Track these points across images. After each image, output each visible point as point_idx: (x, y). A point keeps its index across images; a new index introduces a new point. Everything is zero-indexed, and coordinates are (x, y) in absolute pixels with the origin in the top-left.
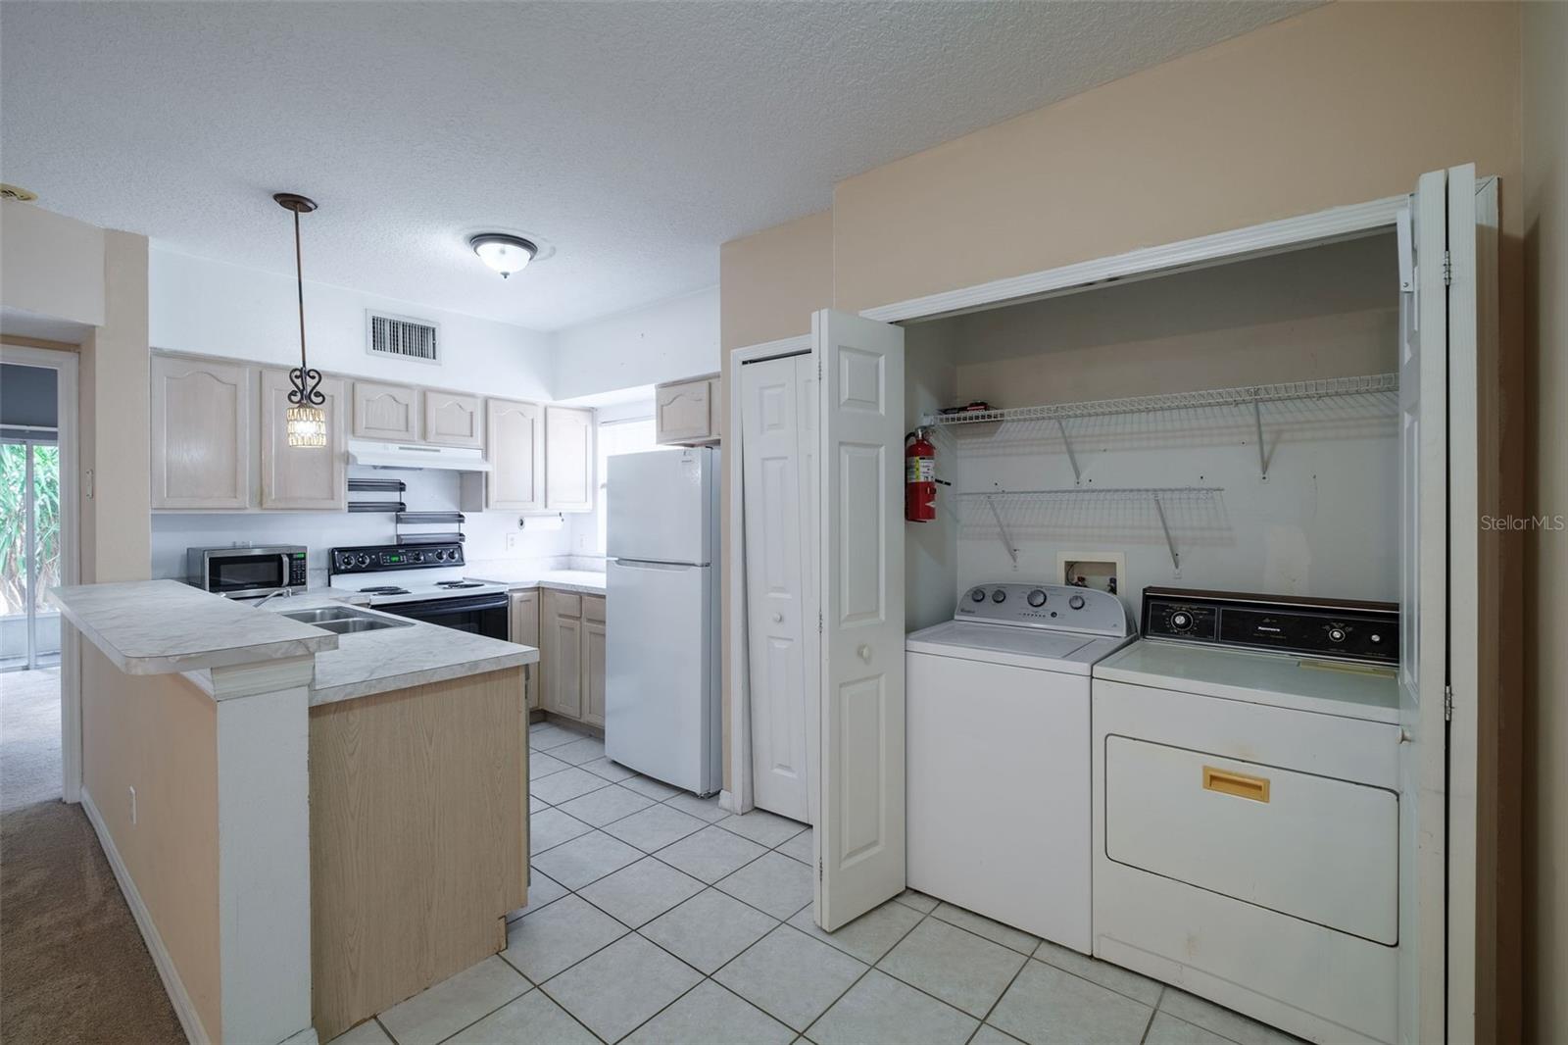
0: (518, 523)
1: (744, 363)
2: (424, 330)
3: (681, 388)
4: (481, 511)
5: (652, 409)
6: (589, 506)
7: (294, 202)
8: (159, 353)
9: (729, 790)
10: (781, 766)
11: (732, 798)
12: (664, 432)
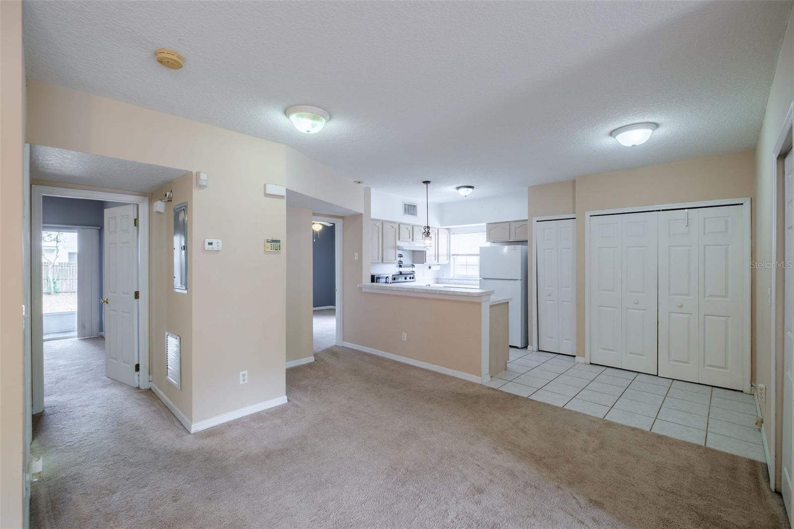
0: (428, 267)
1: (537, 221)
2: (414, 206)
3: (497, 225)
4: (423, 263)
5: (485, 229)
6: (448, 262)
7: (427, 182)
8: (373, 220)
9: (532, 345)
10: (549, 337)
11: (533, 346)
12: (490, 238)
